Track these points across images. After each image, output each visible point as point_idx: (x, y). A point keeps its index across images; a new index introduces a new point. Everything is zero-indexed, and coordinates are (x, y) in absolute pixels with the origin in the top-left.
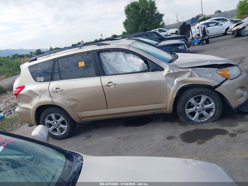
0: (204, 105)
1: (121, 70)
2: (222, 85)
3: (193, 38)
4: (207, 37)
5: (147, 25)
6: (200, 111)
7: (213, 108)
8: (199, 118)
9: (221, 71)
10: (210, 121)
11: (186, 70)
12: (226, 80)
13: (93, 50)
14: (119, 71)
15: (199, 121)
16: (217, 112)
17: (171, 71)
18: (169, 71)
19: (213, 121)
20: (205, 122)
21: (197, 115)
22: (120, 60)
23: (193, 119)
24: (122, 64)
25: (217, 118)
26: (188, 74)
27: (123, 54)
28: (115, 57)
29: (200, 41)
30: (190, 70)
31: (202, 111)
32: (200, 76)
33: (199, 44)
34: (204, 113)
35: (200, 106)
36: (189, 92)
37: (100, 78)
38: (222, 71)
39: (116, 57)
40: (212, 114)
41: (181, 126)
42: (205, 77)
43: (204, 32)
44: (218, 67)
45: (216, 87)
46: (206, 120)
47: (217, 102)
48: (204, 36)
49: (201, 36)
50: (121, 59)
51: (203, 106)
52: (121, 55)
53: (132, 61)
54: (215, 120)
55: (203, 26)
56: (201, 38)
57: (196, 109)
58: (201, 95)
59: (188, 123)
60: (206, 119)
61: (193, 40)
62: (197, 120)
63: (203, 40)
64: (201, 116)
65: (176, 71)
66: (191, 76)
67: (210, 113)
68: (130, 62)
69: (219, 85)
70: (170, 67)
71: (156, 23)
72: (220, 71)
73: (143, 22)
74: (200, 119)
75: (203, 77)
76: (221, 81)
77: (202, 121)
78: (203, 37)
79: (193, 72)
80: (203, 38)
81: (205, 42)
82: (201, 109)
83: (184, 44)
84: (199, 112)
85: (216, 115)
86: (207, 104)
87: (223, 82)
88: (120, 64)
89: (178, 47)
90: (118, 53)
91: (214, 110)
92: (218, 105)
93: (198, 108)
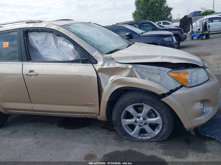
0: (147, 118)
1: (49, 57)
2: (172, 94)
3: (192, 32)
4: (207, 32)
5: (154, 17)
6: (142, 126)
7: (160, 125)
8: (139, 134)
9: (175, 73)
10: (153, 140)
11: (124, 66)
12: (181, 87)
13: (20, 29)
14: (47, 58)
15: (140, 138)
16: (165, 130)
17: (105, 66)
18: (103, 65)
19: (158, 142)
20: (147, 141)
21: (137, 129)
22: (49, 44)
23: (132, 134)
24: (51, 48)
25: (164, 137)
26: (127, 73)
27: (53, 36)
28: (43, 40)
29: (199, 35)
30: (130, 66)
31: (143, 125)
32: (143, 77)
33: (198, 38)
34: (147, 128)
35: (141, 119)
36: (127, 97)
37: (23, 64)
38: (177, 73)
39: (46, 39)
40: (157, 132)
41: (115, 141)
42: (149, 79)
43: (205, 27)
44: (172, 66)
45: (164, 95)
46: (149, 138)
47: (165, 116)
48: (205, 31)
49: (201, 30)
50: (50, 42)
51: (144, 119)
52: (51, 37)
53: (62, 46)
54: (161, 141)
55: (204, 21)
56: (200, 32)
57: (136, 122)
58: (143, 104)
59: (125, 137)
60: (149, 136)
61: (192, 34)
62: (136, 136)
63: (203, 35)
64: (143, 131)
65: (111, 66)
66: (130, 76)
67: (156, 129)
68: (60, 46)
69: (169, 94)
70: (105, 60)
71: (164, 16)
72: (173, 72)
73: (151, 14)
74: (142, 135)
75: (147, 79)
76: (174, 88)
77: (144, 138)
78: (203, 31)
79: (134, 70)
80: (203, 33)
81: (204, 37)
82: (141, 123)
83: (172, 36)
84: (140, 126)
85: (162, 134)
86: (152, 117)
87: (177, 89)
88: (50, 48)
89: (163, 38)
90: (48, 34)
91: (160, 127)
92: (166, 122)
93: (138, 120)
